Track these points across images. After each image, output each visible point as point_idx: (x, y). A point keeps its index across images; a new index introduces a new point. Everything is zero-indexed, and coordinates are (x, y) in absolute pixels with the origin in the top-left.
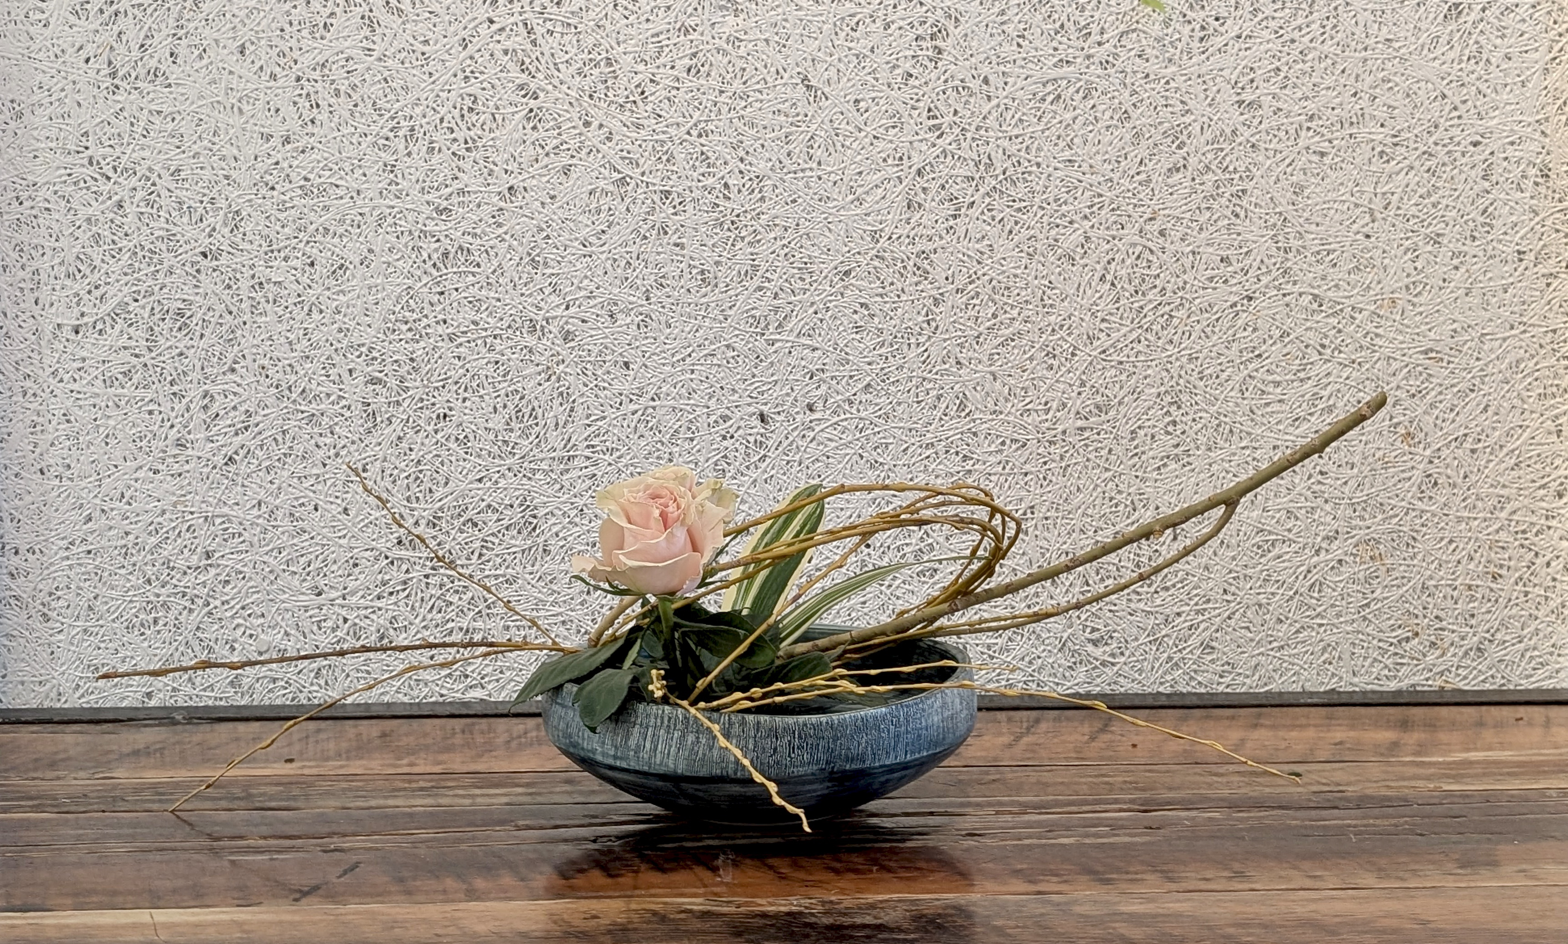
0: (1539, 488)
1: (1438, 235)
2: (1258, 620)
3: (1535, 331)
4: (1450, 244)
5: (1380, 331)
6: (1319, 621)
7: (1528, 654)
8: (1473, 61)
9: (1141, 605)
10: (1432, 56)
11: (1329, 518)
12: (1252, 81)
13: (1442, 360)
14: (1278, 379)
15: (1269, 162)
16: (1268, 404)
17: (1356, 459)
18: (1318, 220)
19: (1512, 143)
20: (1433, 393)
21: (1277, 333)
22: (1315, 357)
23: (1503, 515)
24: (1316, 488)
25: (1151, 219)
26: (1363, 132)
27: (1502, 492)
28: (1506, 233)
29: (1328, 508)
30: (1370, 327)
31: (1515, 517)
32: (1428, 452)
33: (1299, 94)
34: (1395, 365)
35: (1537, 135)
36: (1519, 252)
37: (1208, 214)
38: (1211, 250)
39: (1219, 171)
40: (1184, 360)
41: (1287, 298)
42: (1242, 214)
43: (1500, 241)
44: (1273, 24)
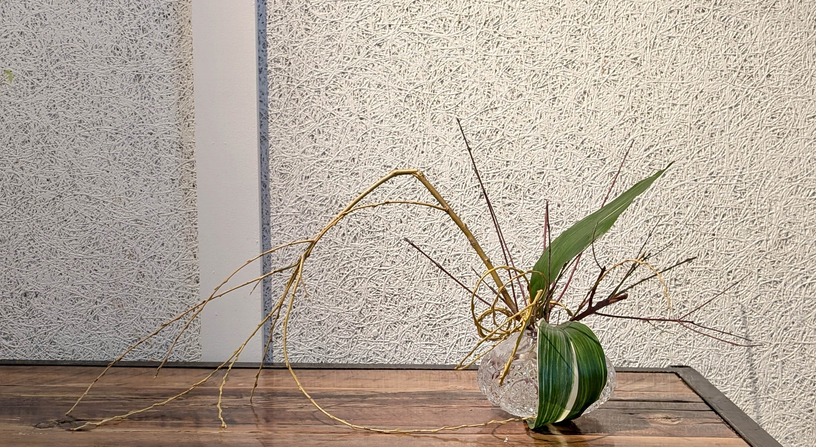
0: (188, 278)
1: (138, 172)
2: (73, 331)
3: (180, 212)
4: (143, 176)
5: (115, 211)
6: (98, 332)
7: (187, 348)
8: (147, 99)
9: (23, 324)
10: (129, 96)
11: (99, 290)
12: (54, 106)
13: (142, 224)
14: (74, 230)
15: (63, 140)
16: (71, 241)
17: (109, 265)
18: (86, 164)
19: (166, 133)
20: (139, 238)
21: (72, 211)
22: (89, 221)
23: (172, 290)
24: (93, 276)
25: (17, 162)
26: (103, 128)
27: (172, 280)
28: (165, 171)
29: (98, 285)
30: (111, 209)
31: (178, 291)
32: (139, 263)
33: (74, 112)
34: (123, 226)
35: (176, 131)
36: (173, 180)
37: (40, 161)
38: (42, 176)
39: (43, 143)
40: (34, 221)
41: (76, 197)
42: (54, 161)
43: (163, 175)
44: (61, 82)
